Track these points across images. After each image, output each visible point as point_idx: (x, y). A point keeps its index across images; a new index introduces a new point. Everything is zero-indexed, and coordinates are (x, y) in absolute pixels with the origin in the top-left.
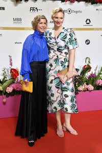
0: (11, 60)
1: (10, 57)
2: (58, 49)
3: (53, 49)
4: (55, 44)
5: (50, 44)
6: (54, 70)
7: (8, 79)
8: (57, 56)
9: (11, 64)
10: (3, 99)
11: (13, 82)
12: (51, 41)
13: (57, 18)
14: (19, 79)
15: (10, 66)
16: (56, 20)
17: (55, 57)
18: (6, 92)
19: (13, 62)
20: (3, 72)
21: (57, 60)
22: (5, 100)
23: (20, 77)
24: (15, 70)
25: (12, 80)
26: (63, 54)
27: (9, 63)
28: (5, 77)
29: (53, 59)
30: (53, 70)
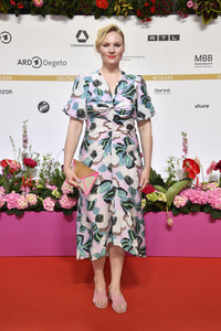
0: (185, 140)
1: (184, 134)
2: (115, 116)
3: (103, 117)
4: (111, 105)
5: (100, 106)
6: (100, 165)
7: (177, 179)
8: (110, 134)
9: (185, 151)
10: (167, 218)
11: (188, 187)
12: (102, 98)
13: (107, 45)
14: (201, 181)
15: (183, 154)
16: (106, 50)
17: (106, 135)
18: (173, 206)
19: (189, 145)
20: (167, 165)
21: (106, 142)
22: (170, 221)
23: (202, 177)
24: (192, 162)
25: (185, 182)
26: (124, 129)
27: (182, 147)
28: (171, 176)
29: (100, 139)
30: (97, 163)
